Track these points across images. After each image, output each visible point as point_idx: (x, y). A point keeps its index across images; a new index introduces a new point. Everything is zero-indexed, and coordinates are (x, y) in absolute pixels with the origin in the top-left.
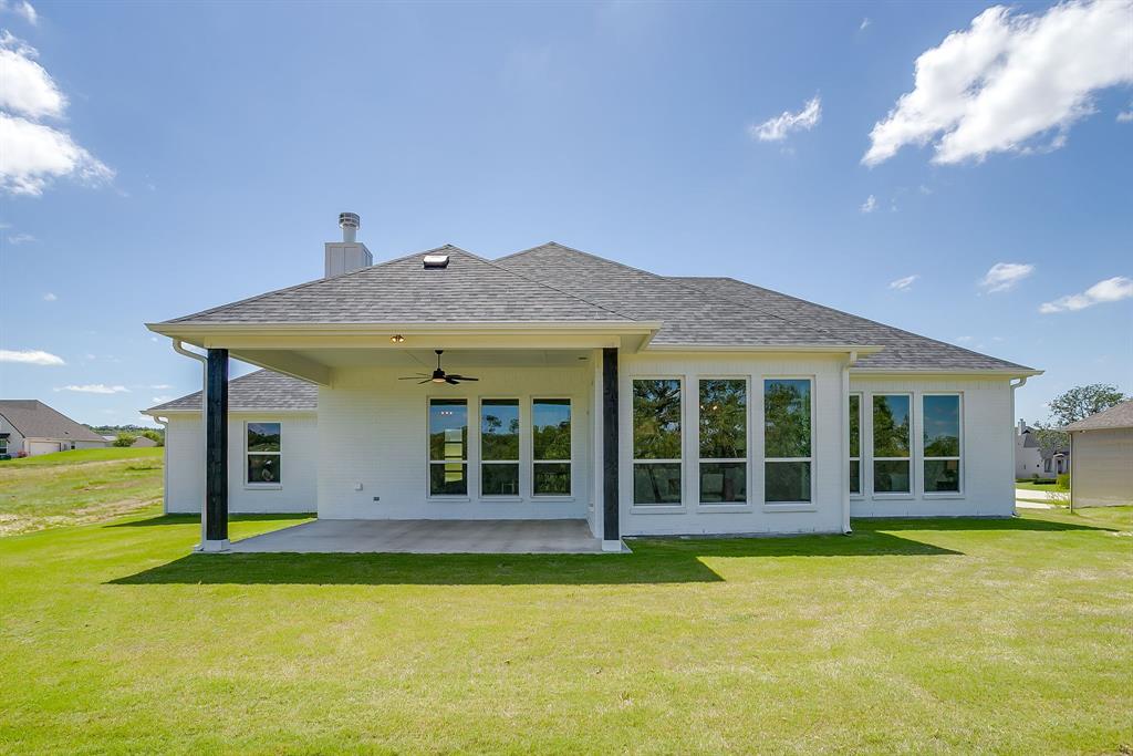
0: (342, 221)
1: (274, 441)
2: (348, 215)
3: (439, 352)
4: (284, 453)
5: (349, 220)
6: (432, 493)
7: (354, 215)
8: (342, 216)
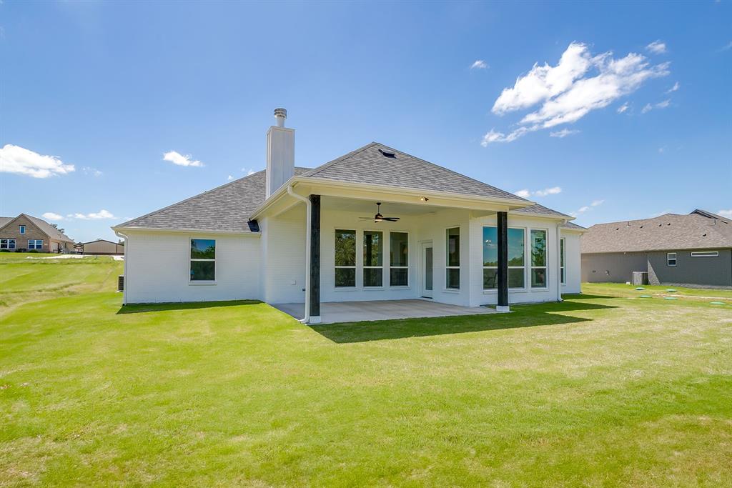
0: (275, 114)
1: (211, 253)
2: (279, 110)
3: (379, 204)
4: (218, 260)
5: (281, 113)
6: (336, 286)
7: (283, 110)
8: (276, 111)
